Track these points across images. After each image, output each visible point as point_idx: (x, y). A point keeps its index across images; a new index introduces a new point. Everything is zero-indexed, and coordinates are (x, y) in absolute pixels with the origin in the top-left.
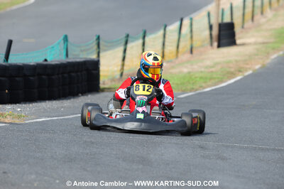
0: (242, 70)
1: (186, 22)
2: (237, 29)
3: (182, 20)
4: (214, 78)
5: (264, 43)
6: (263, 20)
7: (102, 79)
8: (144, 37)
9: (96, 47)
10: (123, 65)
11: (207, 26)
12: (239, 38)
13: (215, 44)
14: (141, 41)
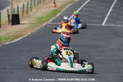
0: (22, 35)
2: (20, 17)
4: (10, 38)
5: (32, 23)
11: (7, 16)
12: (21, 21)
13: (11, 24)
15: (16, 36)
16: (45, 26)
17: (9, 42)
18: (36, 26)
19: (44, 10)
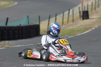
0: (91, 28)
1: (71, 11)
3: (69, 10)
4: (81, 31)
6: (99, 10)
8: (56, 16)
9: (39, 20)
11: (78, 12)
13: (82, 19)
14: (55, 18)
15: (86, 29)
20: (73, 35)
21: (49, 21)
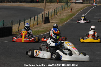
1: (36, 17)
2: (50, 19)
4: (44, 32)
5: (57, 22)
6: (57, 16)
7: (13, 32)
8: (25, 21)
9: (11, 23)
10: (19, 28)
11: (42, 18)
12: (50, 21)
13: (44, 23)
15: (47, 30)
16: (65, 24)
17: (43, 34)
18: (60, 24)
19: (64, 14)
20: (37, 35)
21: (19, 24)
